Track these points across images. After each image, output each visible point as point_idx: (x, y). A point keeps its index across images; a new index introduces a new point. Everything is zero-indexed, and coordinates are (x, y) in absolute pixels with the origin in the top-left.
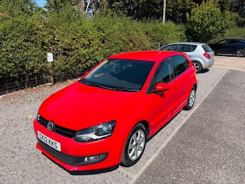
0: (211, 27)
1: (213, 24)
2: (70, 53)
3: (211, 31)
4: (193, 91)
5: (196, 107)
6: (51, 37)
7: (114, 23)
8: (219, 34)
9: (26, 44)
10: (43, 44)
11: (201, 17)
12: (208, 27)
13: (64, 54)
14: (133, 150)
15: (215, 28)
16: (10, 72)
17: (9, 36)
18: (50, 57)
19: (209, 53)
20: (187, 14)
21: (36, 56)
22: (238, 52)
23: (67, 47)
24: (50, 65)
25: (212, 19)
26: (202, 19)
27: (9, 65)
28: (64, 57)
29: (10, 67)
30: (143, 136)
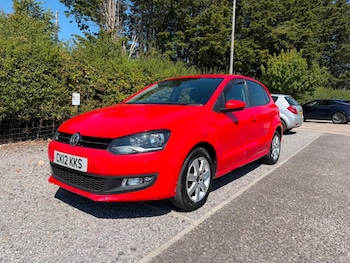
0: (295, 83)
1: (298, 79)
2: (105, 98)
3: (296, 88)
4: (277, 139)
5: (282, 163)
6: (80, 73)
7: (165, 68)
8: (307, 93)
9: (46, 76)
10: (69, 80)
11: (281, 69)
12: (290, 82)
13: (96, 98)
14: (194, 184)
15: (300, 84)
16: (19, 112)
17: (25, 63)
18: (76, 99)
19: (295, 107)
20: (262, 67)
21: (57, 95)
22: (335, 117)
23: (101, 89)
24: (75, 109)
25: (296, 73)
26: (282, 72)
27: (19, 101)
28: (95, 102)
29: (20, 105)
30: (207, 170)
